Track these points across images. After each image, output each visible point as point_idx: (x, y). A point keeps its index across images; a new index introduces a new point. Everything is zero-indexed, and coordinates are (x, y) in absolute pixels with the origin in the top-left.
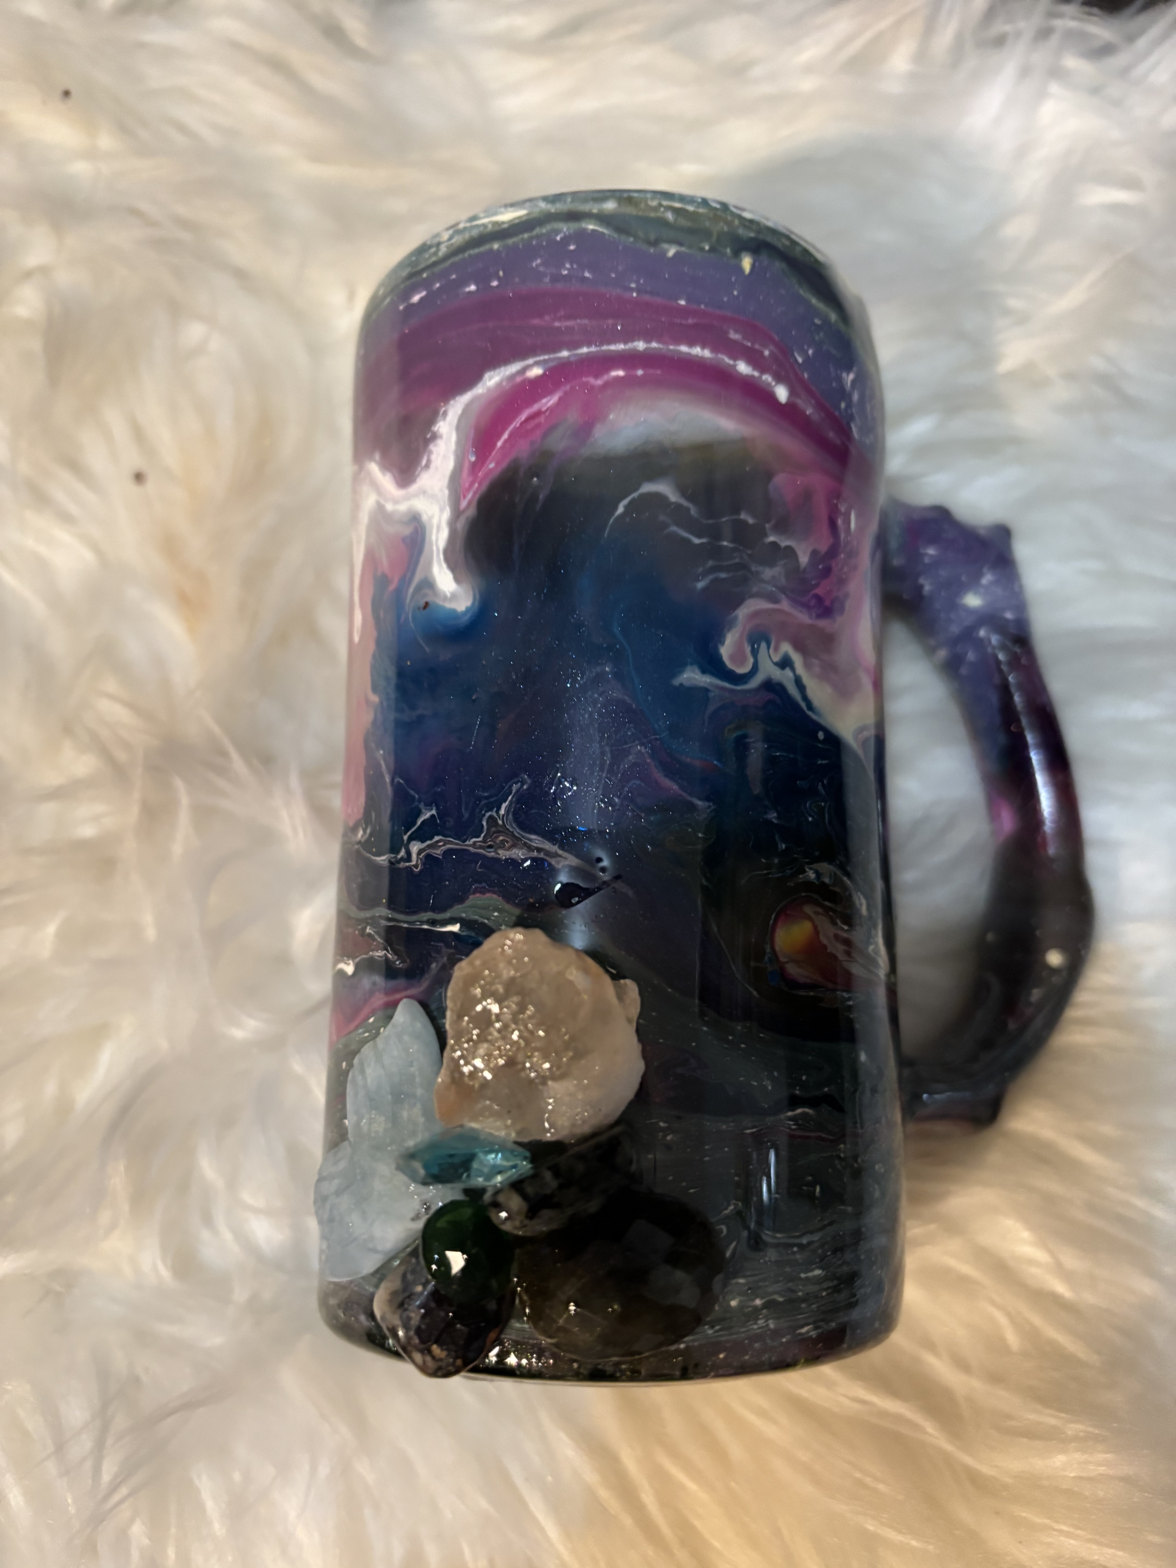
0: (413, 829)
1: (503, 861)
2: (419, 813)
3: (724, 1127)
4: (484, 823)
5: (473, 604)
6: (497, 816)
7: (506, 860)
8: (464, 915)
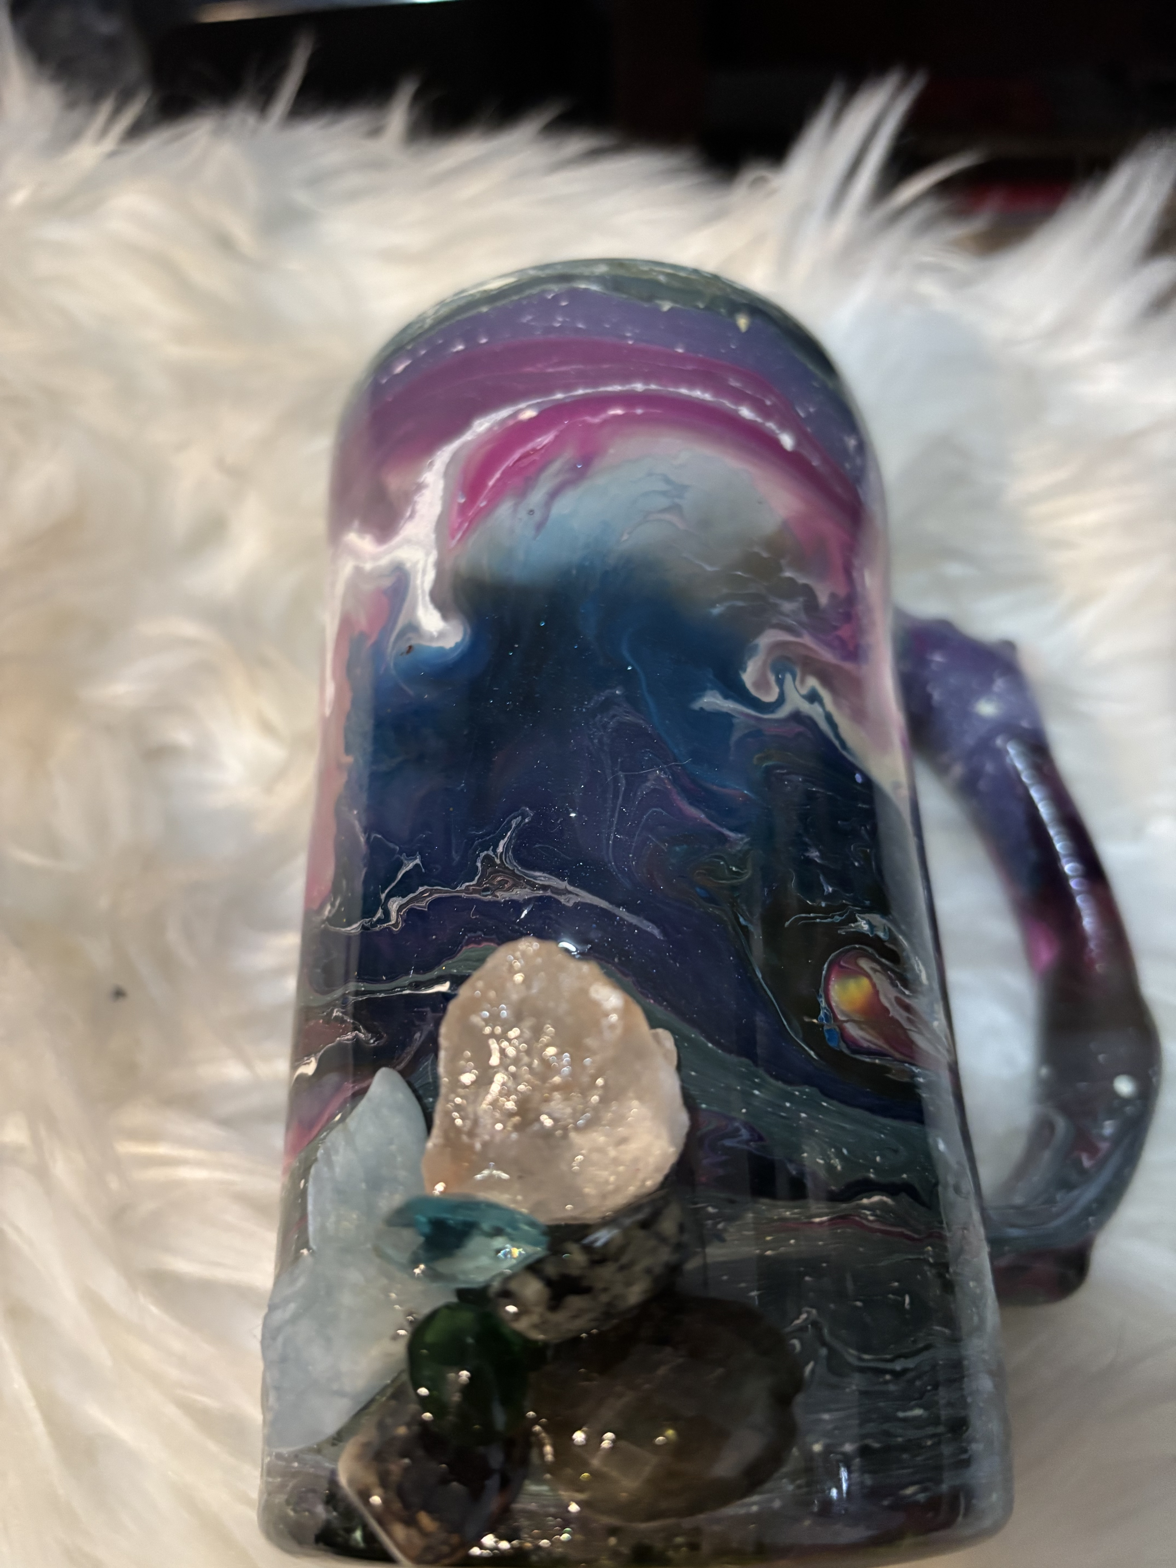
0: (393, 884)
1: (501, 903)
2: (400, 865)
3: (788, 1213)
4: (479, 864)
5: (463, 639)
6: (494, 854)
7: (506, 902)
8: (455, 971)
